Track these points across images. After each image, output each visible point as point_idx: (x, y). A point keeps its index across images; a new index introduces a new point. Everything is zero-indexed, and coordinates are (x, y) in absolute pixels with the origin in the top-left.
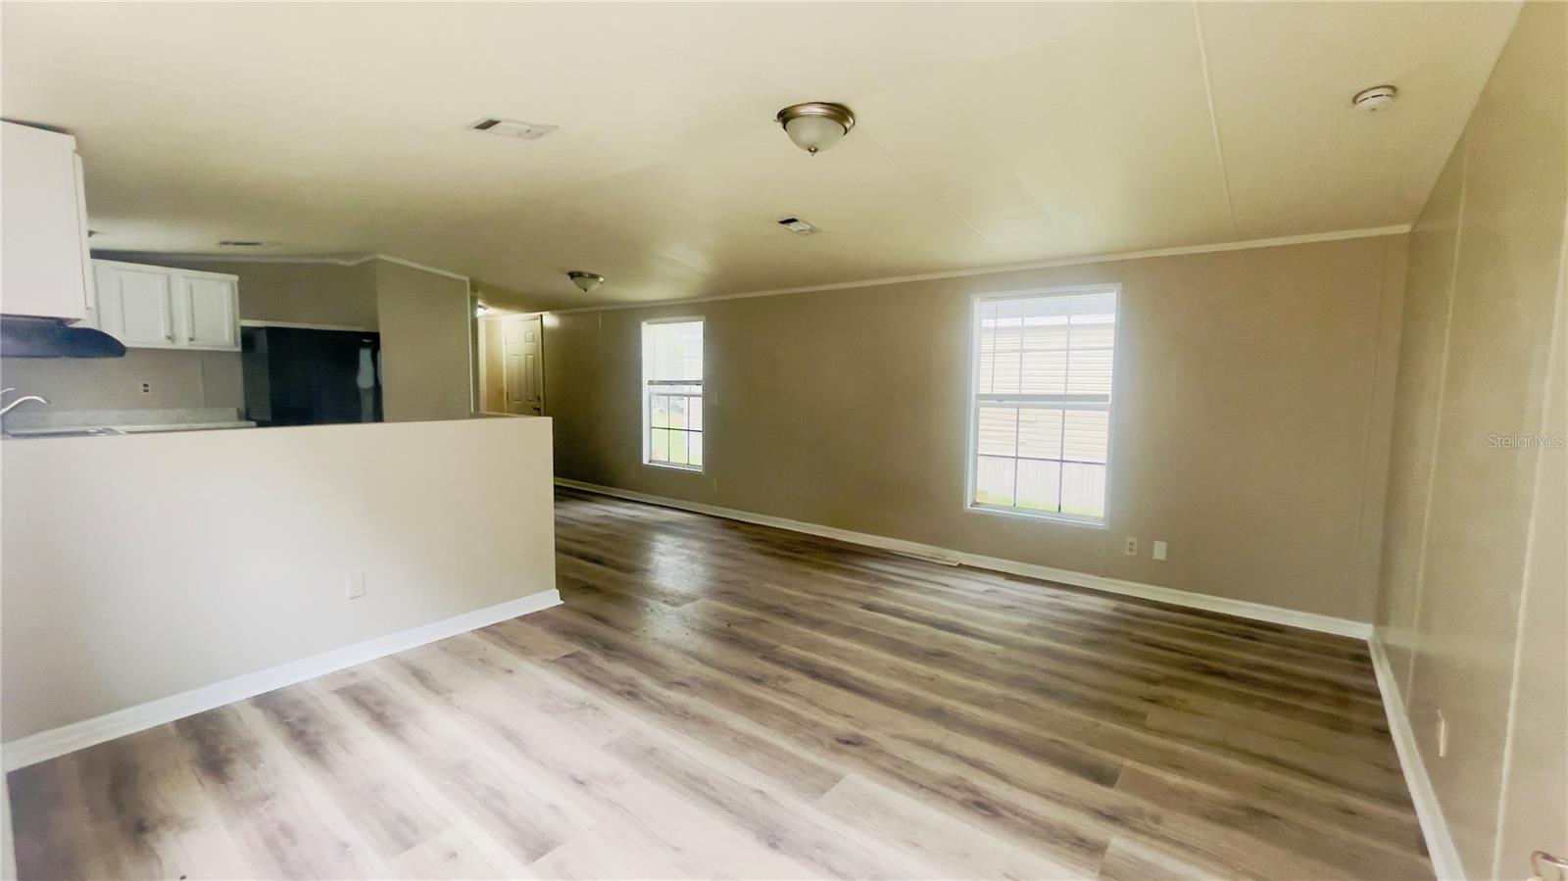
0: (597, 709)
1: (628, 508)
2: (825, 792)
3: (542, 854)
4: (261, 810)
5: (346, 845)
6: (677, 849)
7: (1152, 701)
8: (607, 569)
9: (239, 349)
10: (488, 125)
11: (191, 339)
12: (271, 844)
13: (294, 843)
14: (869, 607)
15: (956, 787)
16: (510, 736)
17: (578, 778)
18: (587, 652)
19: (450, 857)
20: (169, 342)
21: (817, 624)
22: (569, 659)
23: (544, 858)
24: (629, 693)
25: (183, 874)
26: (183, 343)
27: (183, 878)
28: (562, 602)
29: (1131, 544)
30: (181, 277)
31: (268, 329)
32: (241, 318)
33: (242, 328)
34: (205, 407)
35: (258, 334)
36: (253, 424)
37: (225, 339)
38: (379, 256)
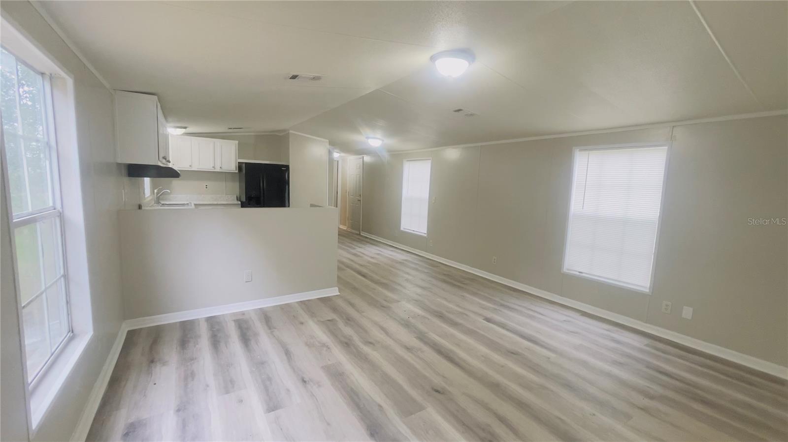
0: (329, 348)
1: (392, 251)
2: (412, 414)
3: (273, 411)
4: (189, 364)
5: (208, 386)
6: (328, 424)
7: (644, 409)
8: (367, 280)
9: (237, 171)
10: (294, 77)
11: (221, 168)
12: (186, 379)
13: (193, 380)
14: (488, 320)
15: (483, 430)
16: (288, 353)
17: (305, 379)
18: (338, 319)
19: (240, 402)
20: (213, 169)
21: (454, 324)
22: (329, 322)
23: (273, 412)
24: (346, 343)
25: (156, 382)
26: (218, 170)
27: (155, 384)
28: (339, 294)
29: (667, 305)
30: (218, 142)
31: (246, 163)
32: (238, 159)
33: (239, 163)
34: (226, 195)
35: (244, 165)
36: (240, 202)
37: (232, 167)
38: (291, 131)
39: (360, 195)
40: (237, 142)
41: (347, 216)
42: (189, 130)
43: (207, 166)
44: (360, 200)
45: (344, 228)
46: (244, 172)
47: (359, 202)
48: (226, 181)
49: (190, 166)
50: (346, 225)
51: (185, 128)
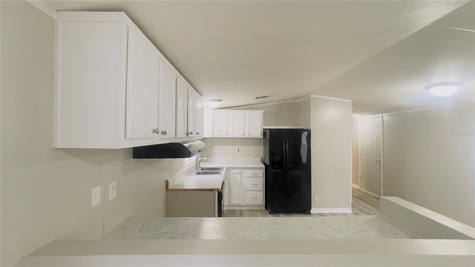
9: (262, 137)
11: (249, 134)
20: (243, 135)
26: (247, 136)
30: (248, 112)
31: (270, 130)
32: (263, 126)
33: (263, 129)
34: (253, 157)
35: (268, 132)
36: (264, 166)
37: (258, 133)
38: (312, 96)
39: (380, 157)
40: (263, 111)
41: (360, 175)
42: (224, 104)
43: (239, 134)
44: (380, 162)
45: (357, 187)
46: (268, 137)
47: (378, 163)
48: (253, 145)
49: (226, 134)
50: (358, 185)
51: (220, 100)
